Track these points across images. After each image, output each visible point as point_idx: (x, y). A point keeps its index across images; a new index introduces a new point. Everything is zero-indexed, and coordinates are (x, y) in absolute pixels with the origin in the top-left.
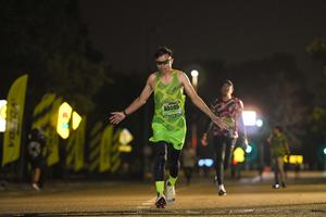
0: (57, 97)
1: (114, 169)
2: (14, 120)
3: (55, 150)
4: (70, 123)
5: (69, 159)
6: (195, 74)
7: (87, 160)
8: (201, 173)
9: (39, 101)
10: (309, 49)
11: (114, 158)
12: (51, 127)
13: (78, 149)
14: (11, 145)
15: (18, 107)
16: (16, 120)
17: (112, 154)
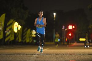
0: (14, 20)
1: (31, 42)
2: (1, 27)
3: (13, 36)
4: (18, 28)
5: (17, 39)
6: (55, 14)
7: (22, 39)
10: (88, 7)
11: (31, 38)
12: (12, 29)
13: (20, 36)
15: (2, 23)
16: (2, 27)
17: (30, 37)
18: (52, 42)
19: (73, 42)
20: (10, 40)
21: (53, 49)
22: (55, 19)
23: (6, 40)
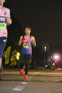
0: (17, 51)
3: (16, 62)
6: (45, 47)
8: (46, 68)
9: (13, 52)
12: (15, 57)
14: (7, 61)
15: (9, 53)
18: (43, 67)
19: (58, 68)
20: (14, 65)
21: (44, 72)
22: (45, 51)
23: (11, 64)
